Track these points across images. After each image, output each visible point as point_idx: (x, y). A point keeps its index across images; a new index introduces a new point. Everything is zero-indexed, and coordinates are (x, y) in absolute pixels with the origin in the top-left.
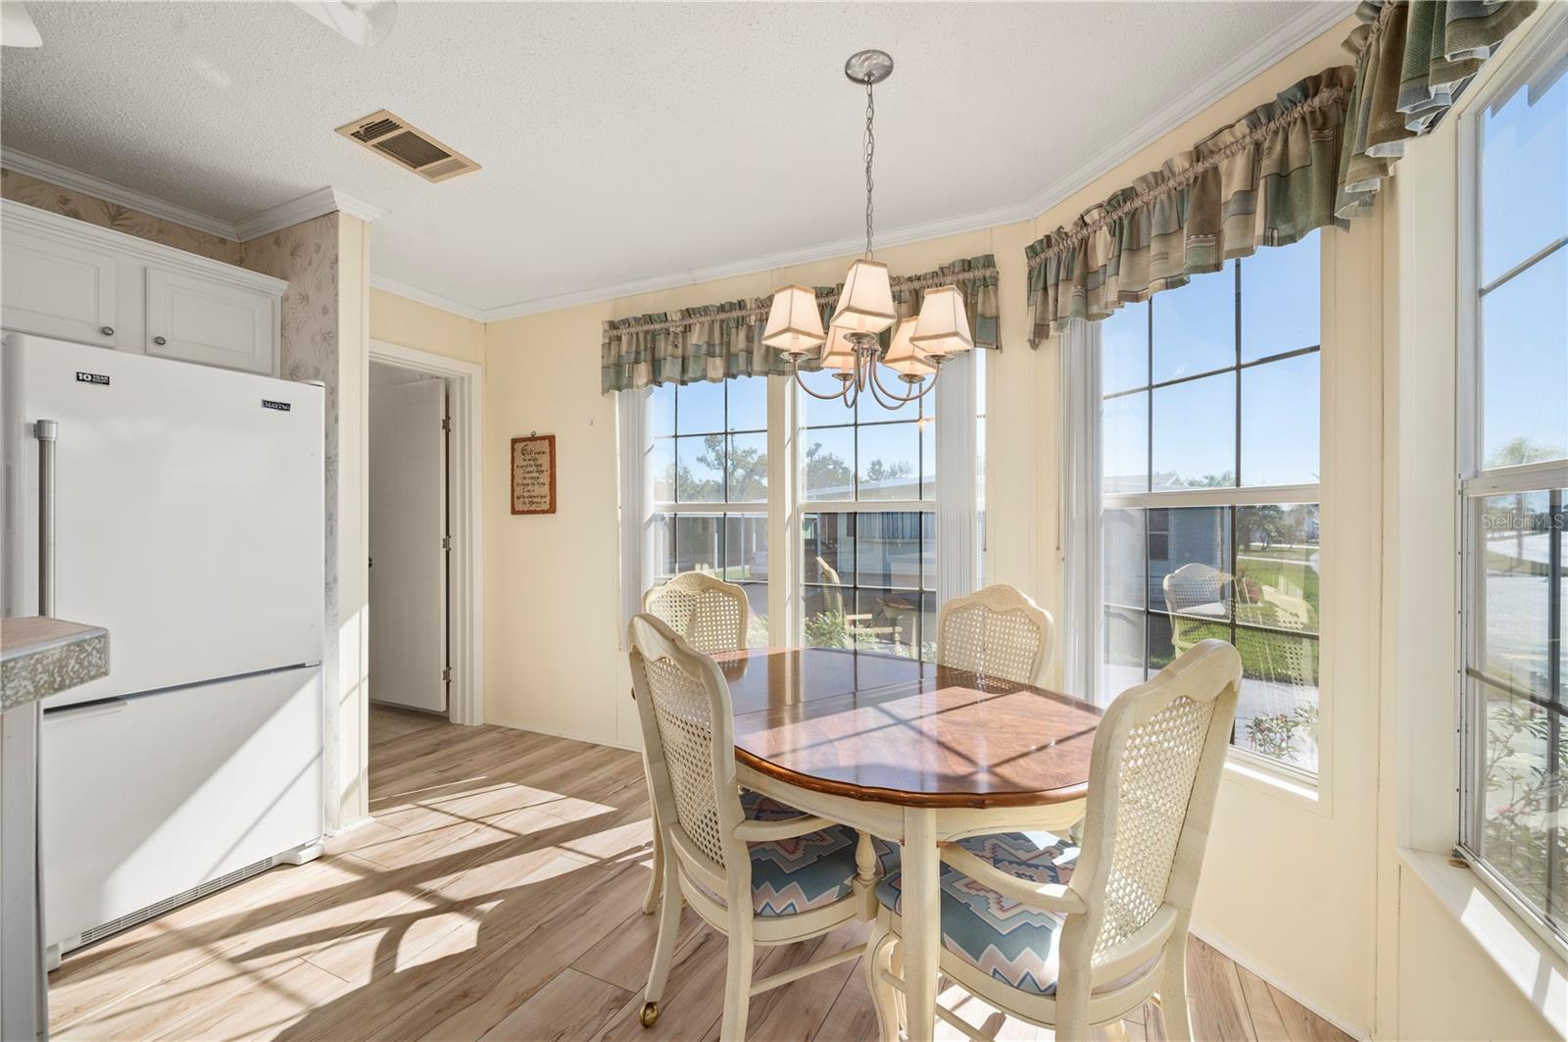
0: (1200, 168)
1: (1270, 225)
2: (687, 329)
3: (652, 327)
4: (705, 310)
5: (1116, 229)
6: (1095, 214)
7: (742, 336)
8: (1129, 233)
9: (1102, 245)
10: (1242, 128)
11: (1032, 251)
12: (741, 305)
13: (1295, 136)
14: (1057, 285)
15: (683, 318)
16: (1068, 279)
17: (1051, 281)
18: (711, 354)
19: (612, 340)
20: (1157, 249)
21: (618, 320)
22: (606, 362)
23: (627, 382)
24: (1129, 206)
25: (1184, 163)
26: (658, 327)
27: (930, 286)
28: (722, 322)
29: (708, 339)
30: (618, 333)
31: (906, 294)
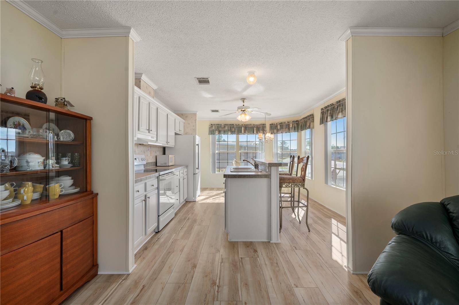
0: (288, 123)
1: (294, 131)
2: (225, 127)
3: (218, 126)
4: (228, 125)
7: (234, 129)
8: (282, 127)
9: (279, 127)
10: (292, 122)
11: (270, 125)
12: (233, 125)
13: (295, 124)
14: (274, 129)
15: (224, 125)
16: (275, 129)
17: (273, 128)
18: (229, 131)
19: (211, 127)
20: (284, 129)
21: (213, 124)
22: (210, 130)
23: (214, 133)
24: (282, 124)
25: (287, 122)
26: (220, 126)
27: (259, 126)
28: (230, 127)
29: (228, 129)
30: (212, 126)
31: (256, 127)
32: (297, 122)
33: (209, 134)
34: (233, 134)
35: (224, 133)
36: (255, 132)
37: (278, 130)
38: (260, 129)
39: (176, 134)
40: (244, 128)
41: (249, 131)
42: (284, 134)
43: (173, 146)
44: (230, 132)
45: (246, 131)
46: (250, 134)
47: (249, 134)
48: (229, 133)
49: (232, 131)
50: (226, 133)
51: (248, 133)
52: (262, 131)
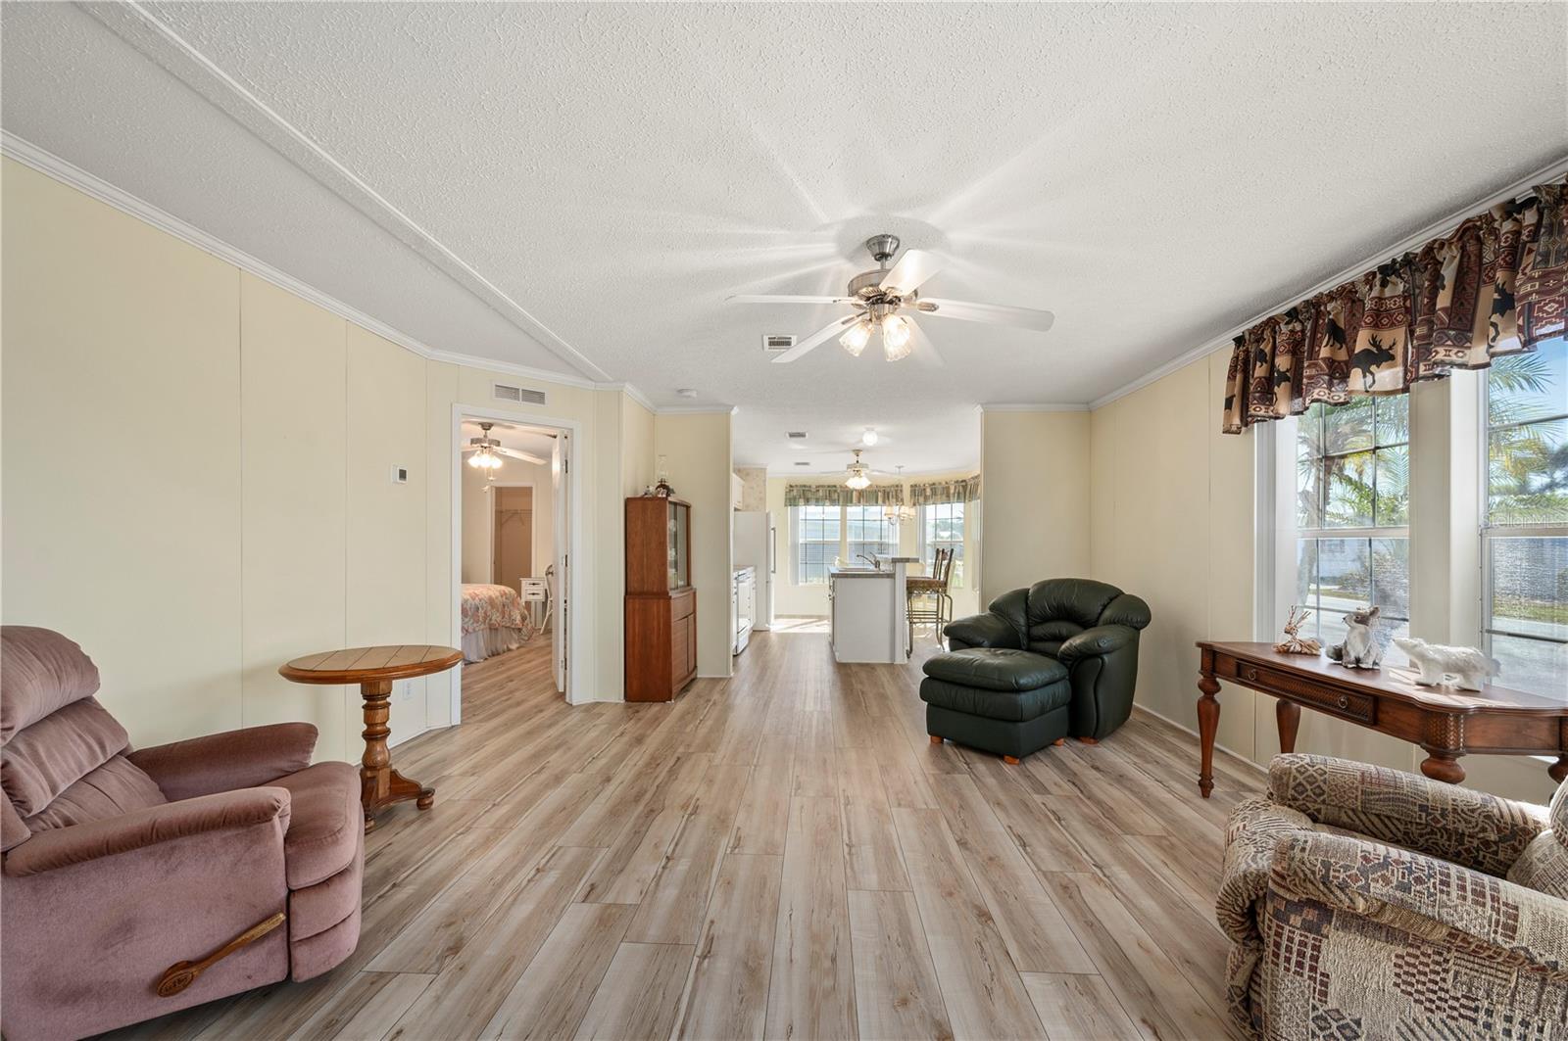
0: (947, 485)
1: (957, 500)
2: (817, 490)
4: (823, 486)
5: (931, 489)
6: (927, 485)
7: (837, 495)
8: (934, 492)
9: (928, 491)
10: (953, 482)
11: (912, 486)
12: (835, 486)
13: (960, 487)
15: (816, 486)
16: (921, 496)
17: (917, 495)
18: (827, 498)
19: (790, 490)
20: (939, 497)
21: (793, 485)
22: (788, 496)
23: (798, 504)
24: (934, 486)
25: (944, 483)
26: (807, 488)
27: (888, 490)
28: (829, 490)
29: (825, 494)
30: (791, 488)
31: (882, 491)
32: (964, 484)
33: (786, 505)
34: (834, 506)
35: (817, 502)
36: (880, 501)
37: (926, 499)
38: (890, 496)
40: (857, 494)
42: (939, 506)
44: (828, 501)
45: (862, 501)
46: (870, 506)
47: (868, 505)
48: (827, 504)
49: (833, 498)
50: (821, 503)
51: (867, 503)
52: (894, 500)
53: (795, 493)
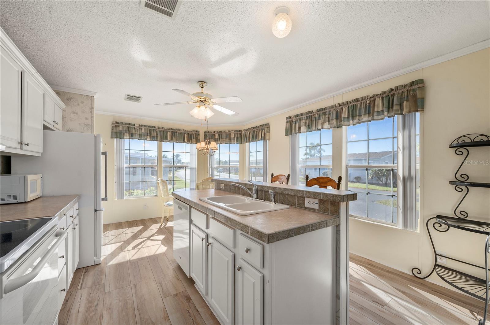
0: (229, 133)
1: (236, 142)
2: (141, 129)
3: (130, 126)
4: (144, 126)
5: (219, 135)
6: (216, 132)
7: (155, 134)
8: (221, 136)
9: (217, 136)
10: (234, 131)
11: (205, 132)
12: (154, 127)
13: (238, 134)
14: (210, 138)
15: (139, 126)
16: (212, 138)
18: (147, 135)
19: (116, 126)
20: (224, 139)
21: (119, 122)
22: (114, 131)
23: (123, 137)
24: (221, 133)
25: (227, 131)
26: (132, 126)
27: (191, 133)
28: (150, 129)
29: (146, 132)
30: (118, 125)
31: (187, 133)
32: (240, 132)
33: (112, 138)
34: (153, 141)
35: (139, 137)
36: (186, 140)
37: (215, 140)
38: (192, 137)
39: (45, 128)
40: (170, 133)
41: (178, 138)
42: (223, 145)
43: (39, 155)
44: (149, 137)
45: (174, 138)
46: (179, 142)
47: (177, 142)
48: (147, 139)
49: (153, 135)
50: (142, 139)
51: (177, 140)
52: (195, 140)
53: (121, 128)
